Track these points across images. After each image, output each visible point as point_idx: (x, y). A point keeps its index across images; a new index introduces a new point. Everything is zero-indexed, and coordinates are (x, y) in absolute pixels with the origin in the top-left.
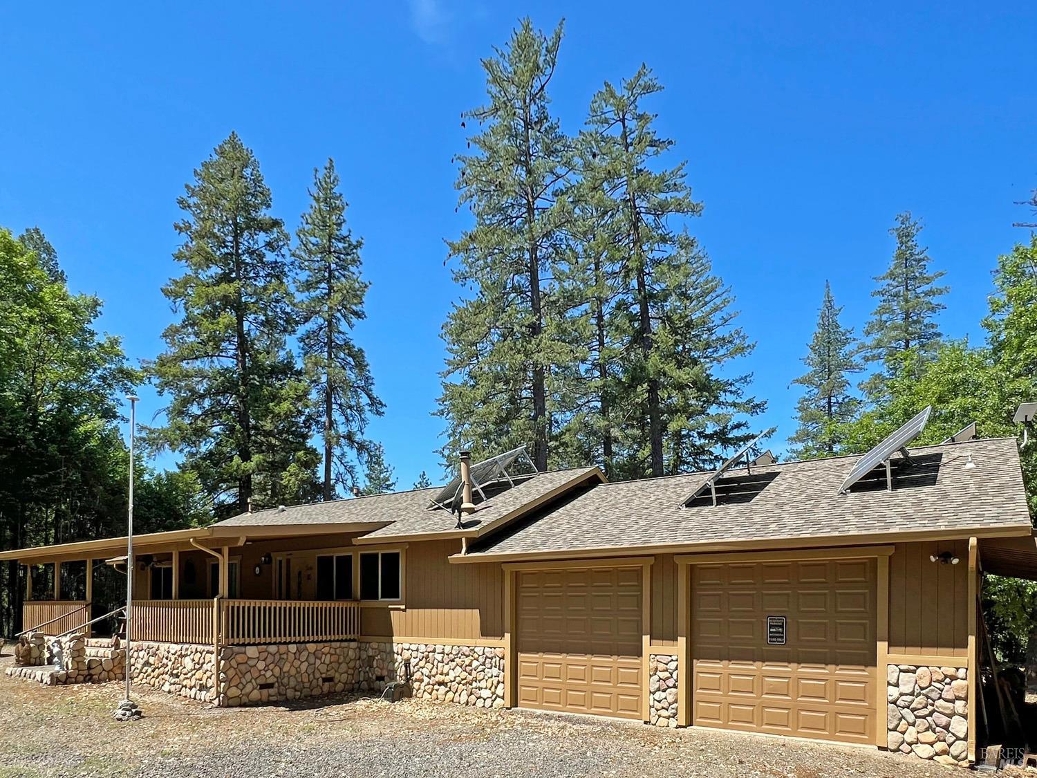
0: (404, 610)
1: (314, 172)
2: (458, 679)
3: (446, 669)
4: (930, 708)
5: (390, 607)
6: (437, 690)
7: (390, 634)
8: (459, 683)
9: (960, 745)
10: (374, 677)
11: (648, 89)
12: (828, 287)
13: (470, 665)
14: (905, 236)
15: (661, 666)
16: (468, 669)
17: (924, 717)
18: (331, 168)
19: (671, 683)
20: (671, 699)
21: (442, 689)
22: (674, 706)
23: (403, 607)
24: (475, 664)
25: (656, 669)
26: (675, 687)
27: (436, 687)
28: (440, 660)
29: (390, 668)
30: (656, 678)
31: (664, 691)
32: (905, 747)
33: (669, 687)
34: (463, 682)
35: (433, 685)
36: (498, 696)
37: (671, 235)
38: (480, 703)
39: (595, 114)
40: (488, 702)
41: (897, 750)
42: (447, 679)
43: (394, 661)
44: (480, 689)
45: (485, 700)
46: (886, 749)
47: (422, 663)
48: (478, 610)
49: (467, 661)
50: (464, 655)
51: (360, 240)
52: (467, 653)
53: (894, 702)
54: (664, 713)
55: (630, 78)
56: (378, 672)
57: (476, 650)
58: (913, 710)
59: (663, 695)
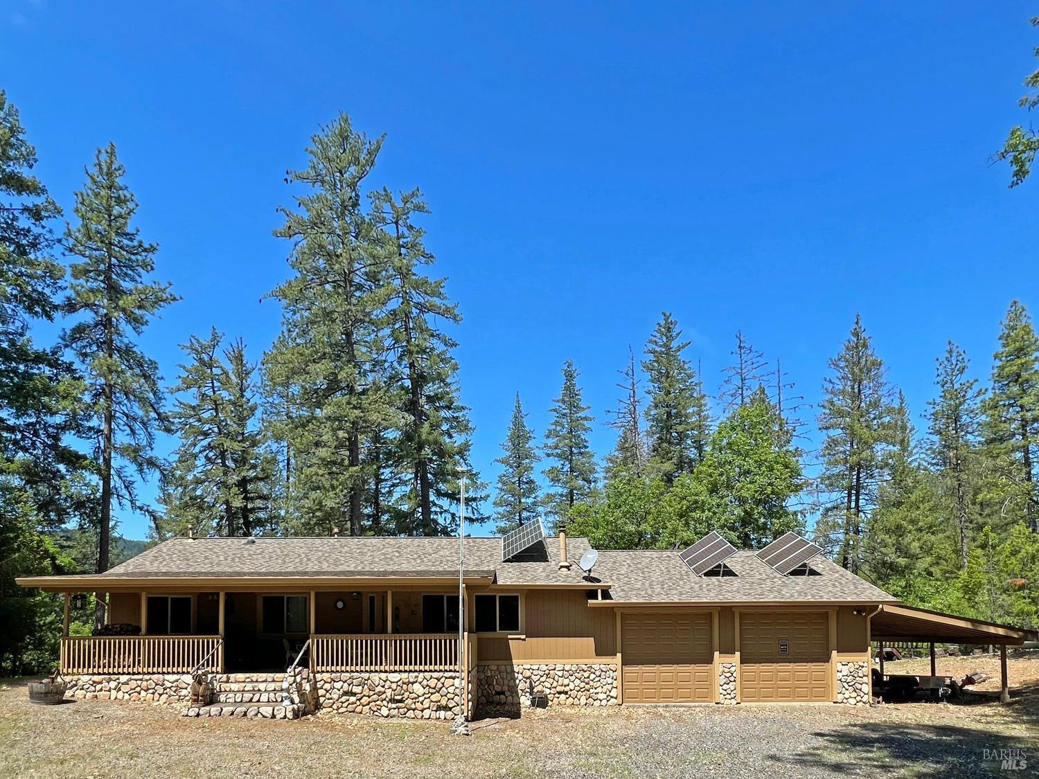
0: (524, 640)
1: (97, 152)
2: (577, 688)
3: (566, 681)
4: (855, 681)
5: (509, 637)
6: (558, 698)
7: (509, 658)
8: (578, 691)
9: (866, 696)
10: (494, 693)
11: (418, 208)
12: (518, 396)
13: (588, 677)
14: (569, 376)
15: (727, 670)
16: (586, 680)
17: (852, 686)
18: (112, 154)
19: (732, 679)
20: (732, 688)
21: (563, 697)
22: (734, 692)
23: (523, 637)
24: (592, 676)
25: (723, 671)
26: (735, 681)
27: (557, 695)
28: (561, 675)
29: (511, 683)
30: (723, 676)
31: (728, 684)
32: (845, 701)
33: (731, 681)
34: (582, 690)
35: (554, 694)
36: (612, 697)
37: (437, 332)
38: (597, 703)
39: (376, 210)
40: (604, 702)
41: (842, 702)
42: (567, 689)
43: (514, 679)
44: (597, 693)
45: (601, 701)
46: (836, 703)
47: (543, 679)
48: (593, 638)
49: (586, 675)
50: (583, 670)
51: (155, 245)
52: (585, 669)
53: (840, 680)
54: (728, 696)
55: (407, 193)
56: (498, 688)
57: (593, 666)
58: (847, 683)
59: (728, 686)
